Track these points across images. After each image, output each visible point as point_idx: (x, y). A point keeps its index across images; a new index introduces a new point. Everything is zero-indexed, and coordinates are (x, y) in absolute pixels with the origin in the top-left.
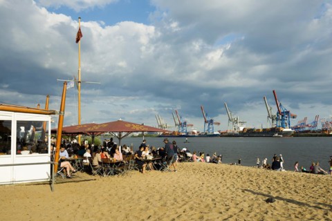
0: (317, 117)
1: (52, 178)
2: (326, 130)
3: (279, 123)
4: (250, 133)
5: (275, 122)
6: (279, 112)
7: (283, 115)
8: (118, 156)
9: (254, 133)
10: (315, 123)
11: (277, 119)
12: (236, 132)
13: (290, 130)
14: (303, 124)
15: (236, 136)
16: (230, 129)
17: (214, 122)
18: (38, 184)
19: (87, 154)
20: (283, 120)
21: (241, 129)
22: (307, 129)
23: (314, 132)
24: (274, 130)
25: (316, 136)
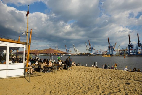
0: (101, 50)
1: (25, 75)
2: (103, 54)
3: (90, 52)
4: (81, 55)
5: (89, 51)
6: (90, 48)
7: (91, 49)
8: (50, 64)
9: (82, 55)
10: (100, 52)
11: (89, 50)
12: (76, 54)
13: (93, 54)
14: (97, 52)
15: (76, 56)
16: (74, 53)
17: (69, 51)
18: (19, 78)
19: (37, 63)
20: (91, 50)
21: (78, 53)
22: (98, 54)
23: (100, 55)
24: (88, 54)
25: (100, 56)
